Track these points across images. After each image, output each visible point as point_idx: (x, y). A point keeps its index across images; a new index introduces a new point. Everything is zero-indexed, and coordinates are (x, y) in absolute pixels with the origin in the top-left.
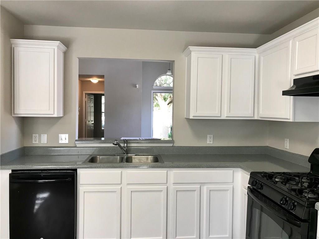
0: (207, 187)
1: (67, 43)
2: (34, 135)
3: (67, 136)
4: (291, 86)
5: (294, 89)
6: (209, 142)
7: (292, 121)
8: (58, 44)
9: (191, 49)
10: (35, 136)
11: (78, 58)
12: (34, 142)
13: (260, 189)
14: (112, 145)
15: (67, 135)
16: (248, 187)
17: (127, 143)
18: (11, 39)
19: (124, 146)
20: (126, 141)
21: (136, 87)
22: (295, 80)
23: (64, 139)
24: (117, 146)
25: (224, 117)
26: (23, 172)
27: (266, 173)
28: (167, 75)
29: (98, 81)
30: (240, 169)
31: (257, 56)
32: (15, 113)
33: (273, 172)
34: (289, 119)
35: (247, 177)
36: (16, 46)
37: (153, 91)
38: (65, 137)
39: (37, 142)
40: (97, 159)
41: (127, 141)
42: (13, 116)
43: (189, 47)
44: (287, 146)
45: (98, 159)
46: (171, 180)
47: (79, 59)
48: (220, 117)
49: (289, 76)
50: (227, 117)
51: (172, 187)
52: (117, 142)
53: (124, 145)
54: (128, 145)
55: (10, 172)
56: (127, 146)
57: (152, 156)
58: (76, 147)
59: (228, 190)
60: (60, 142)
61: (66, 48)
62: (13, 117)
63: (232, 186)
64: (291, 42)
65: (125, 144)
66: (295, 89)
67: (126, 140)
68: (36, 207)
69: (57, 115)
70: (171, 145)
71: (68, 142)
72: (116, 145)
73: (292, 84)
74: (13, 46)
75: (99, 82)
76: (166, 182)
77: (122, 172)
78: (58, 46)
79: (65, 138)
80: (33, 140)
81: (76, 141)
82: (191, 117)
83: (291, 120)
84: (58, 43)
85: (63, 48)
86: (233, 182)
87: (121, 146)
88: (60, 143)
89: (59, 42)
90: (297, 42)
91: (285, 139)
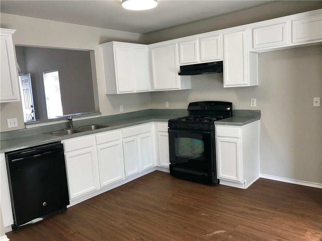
0: (140, 137)
4: (179, 70)
6: (122, 110)
15: (16, 119)
23: (12, 123)
30: (153, 122)
38: (14, 121)
43: (113, 41)
44: (167, 106)
48: (133, 91)
50: (137, 91)
57: (93, 126)
58: (26, 129)
59: (150, 136)
64: (177, 45)
76: (119, 139)
82: (118, 93)
83: (180, 89)
86: (151, 131)
88: (9, 128)
91: (166, 102)
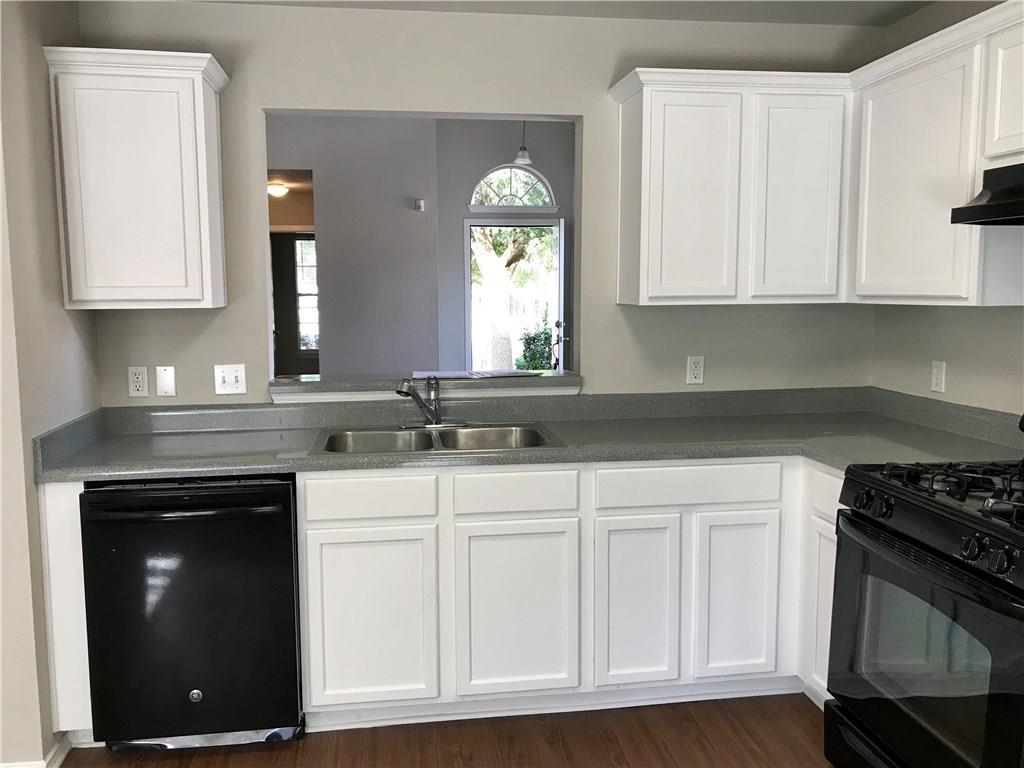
0: (701, 517)
1: (229, 60)
2: (131, 370)
3: (240, 370)
4: (977, 194)
5: (984, 202)
6: (694, 379)
7: (974, 305)
8: (204, 64)
9: (642, 77)
10: (137, 375)
11: (264, 110)
12: (133, 393)
13: (883, 516)
14: (393, 396)
15: (241, 368)
16: (839, 511)
17: (437, 390)
18: (45, 48)
19: (429, 400)
20: (433, 383)
21: (419, 207)
22: (988, 174)
23: (230, 380)
24: (410, 398)
25: (745, 298)
26: (120, 487)
27: (896, 467)
28: (511, 167)
29: (287, 190)
30: (800, 460)
31: (851, 96)
32: (75, 298)
33: (918, 464)
34: (966, 299)
35: (836, 482)
36: (62, 71)
37: (467, 222)
38: (236, 374)
39: (145, 393)
40: (346, 442)
41: (437, 383)
42: (68, 307)
43: (638, 69)
44: (940, 384)
45: (350, 441)
46: (591, 500)
47: (266, 113)
48: (735, 297)
49: (971, 162)
50: (754, 297)
51: (594, 523)
52: (410, 387)
53: (429, 394)
54: (441, 396)
55: (80, 488)
56: (437, 399)
57: (518, 429)
58: (272, 404)
59: (765, 524)
60: (219, 390)
61: (226, 76)
62: (66, 310)
63: (778, 511)
64: (978, 50)
65: (433, 393)
66: (989, 201)
67: (435, 378)
68: (152, 598)
69: (214, 303)
70: (574, 391)
71: (244, 391)
72: (407, 394)
73: (979, 188)
74: (53, 71)
75: (292, 192)
76: (575, 507)
77: (437, 478)
78: (205, 72)
79: (236, 377)
80: (132, 386)
81: (271, 384)
82: (644, 301)
83: (973, 302)
84: (204, 59)
85: (219, 75)
86: (780, 499)
87: (419, 398)
88: (217, 392)
89: (209, 55)
90: (1001, 52)
91: (934, 363)
